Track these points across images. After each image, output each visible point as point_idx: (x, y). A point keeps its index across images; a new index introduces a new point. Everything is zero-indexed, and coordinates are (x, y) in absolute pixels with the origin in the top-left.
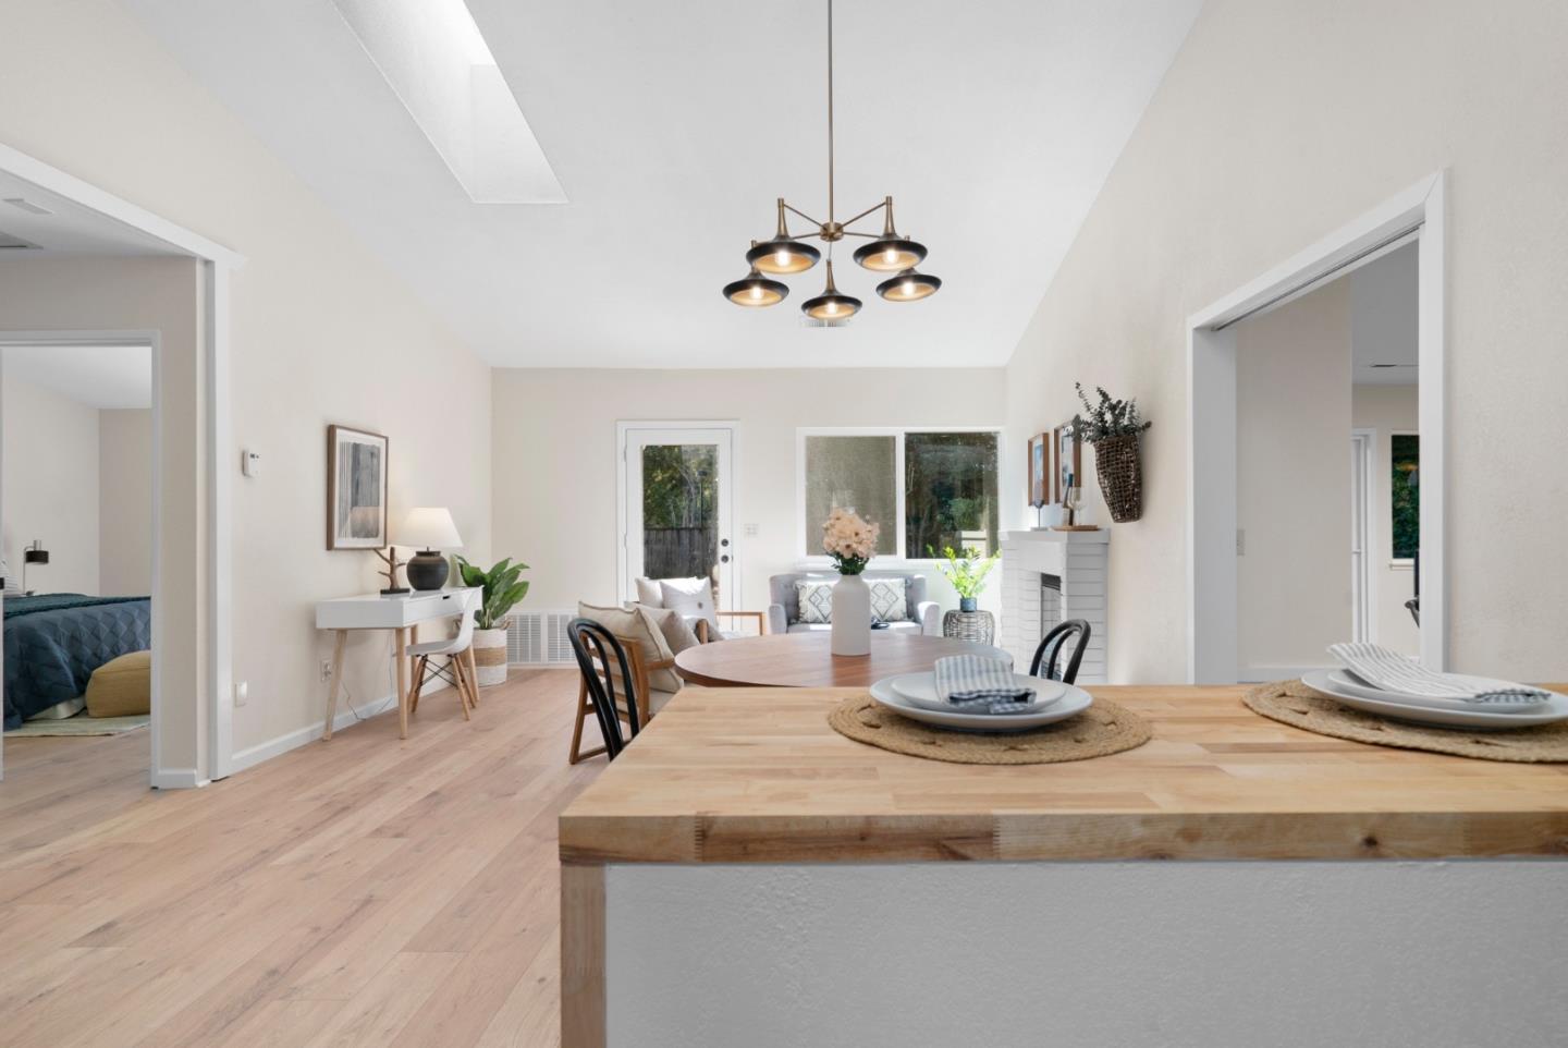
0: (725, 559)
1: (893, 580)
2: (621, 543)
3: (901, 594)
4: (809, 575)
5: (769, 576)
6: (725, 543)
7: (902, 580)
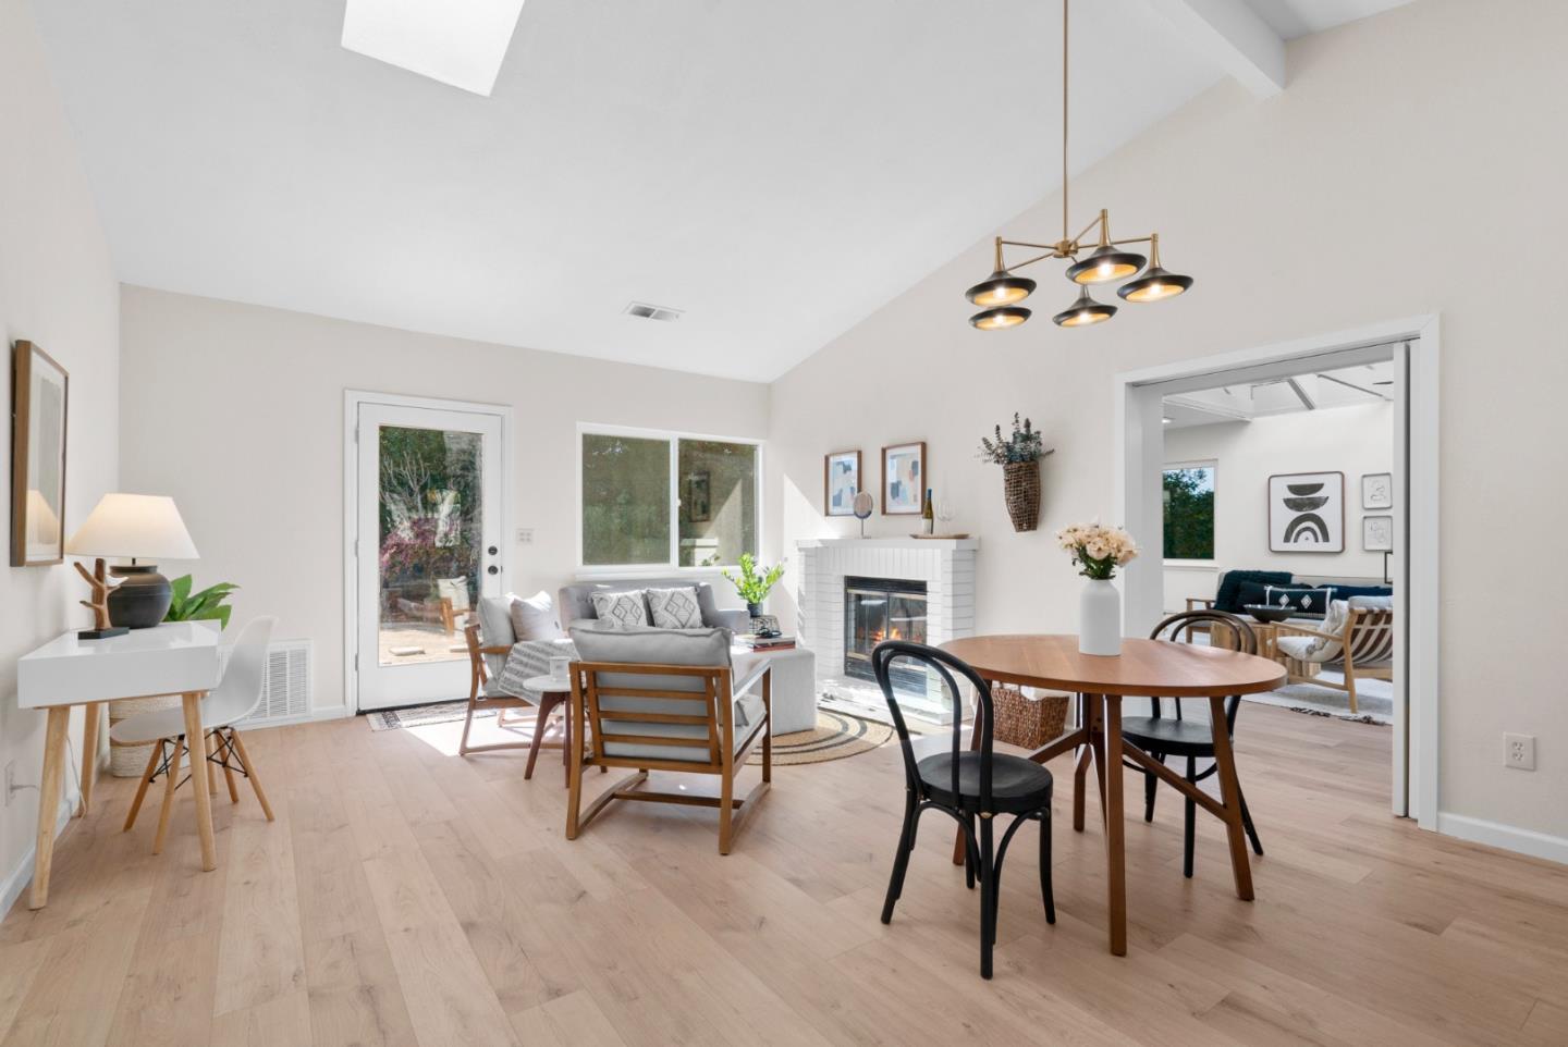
0: (493, 570)
1: (686, 589)
2: (350, 549)
3: (694, 599)
4: (599, 586)
5: (558, 588)
6: (493, 551)
7: (691, 588)
